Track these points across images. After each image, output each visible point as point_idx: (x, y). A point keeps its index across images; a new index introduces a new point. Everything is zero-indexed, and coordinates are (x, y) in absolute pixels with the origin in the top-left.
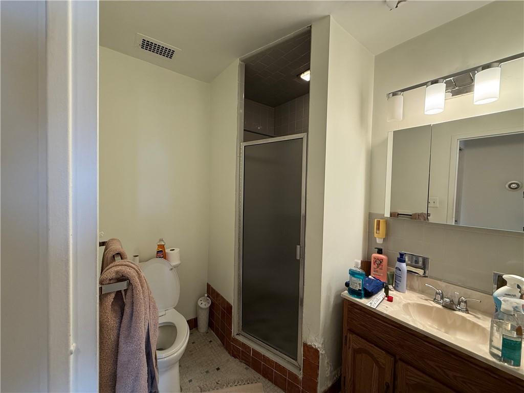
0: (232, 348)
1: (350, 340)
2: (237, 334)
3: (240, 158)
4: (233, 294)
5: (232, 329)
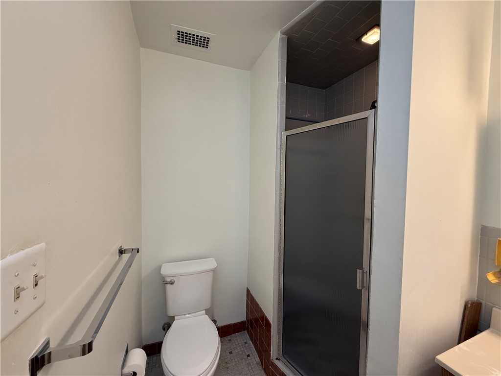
0: (271, 373)
2: (277, 359)
3: (281, 151)
4: (272, 311)
5: (270, 351)
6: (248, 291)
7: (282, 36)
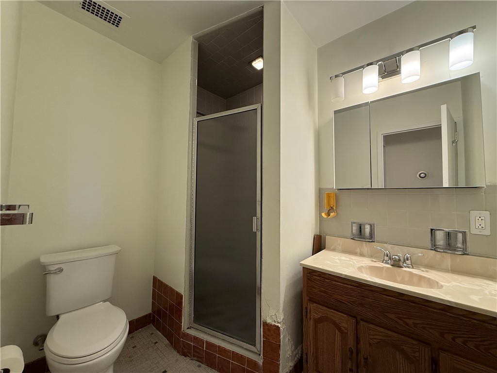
0: (182, 346)
1: (310, 311)
2: (188, 328)
3: (193, 134)
4: (184, 282)
5: (181, 323)
6: (155, 279)
7: (194, 40)
